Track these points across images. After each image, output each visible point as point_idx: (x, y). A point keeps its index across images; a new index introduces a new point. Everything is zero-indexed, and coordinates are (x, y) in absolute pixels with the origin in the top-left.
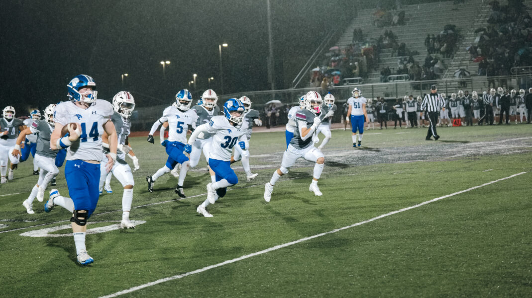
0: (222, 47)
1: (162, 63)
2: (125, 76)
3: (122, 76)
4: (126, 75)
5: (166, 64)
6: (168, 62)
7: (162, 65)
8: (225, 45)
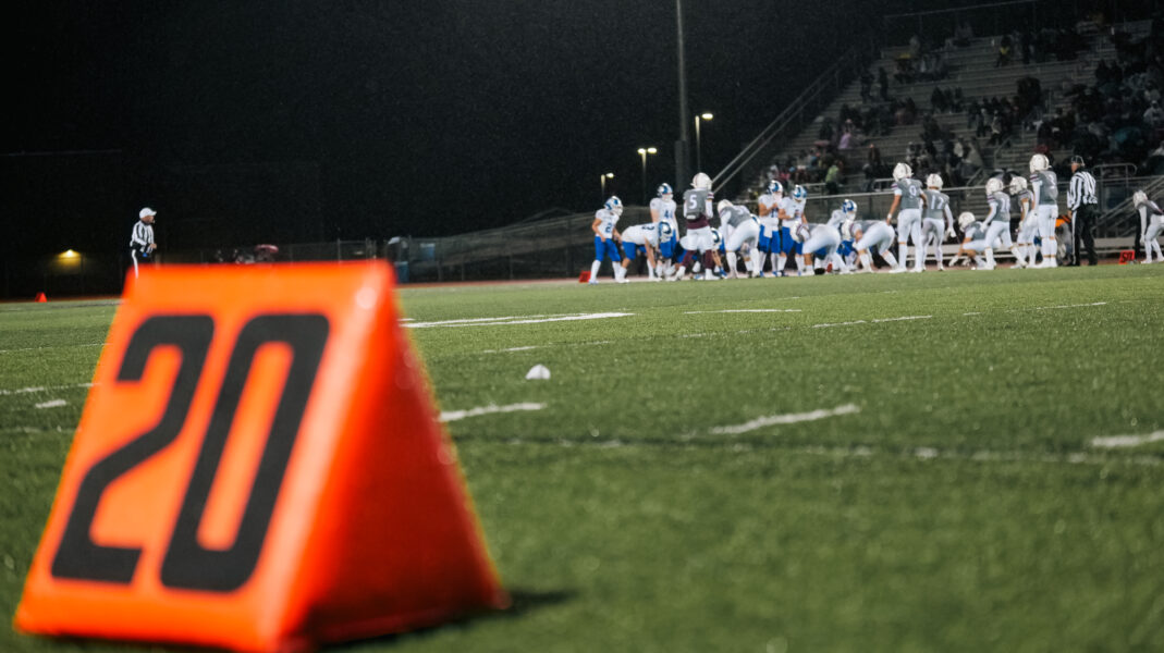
0: (701, 120)
1: (642, 151)
2: (607, 179)
3: (603, 178)
4: (611, 175)
5: (648, 154)
6: (653, 150)
7: (640, 156)
8: (708, 116)
